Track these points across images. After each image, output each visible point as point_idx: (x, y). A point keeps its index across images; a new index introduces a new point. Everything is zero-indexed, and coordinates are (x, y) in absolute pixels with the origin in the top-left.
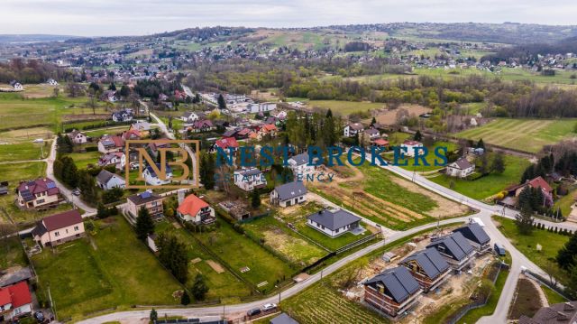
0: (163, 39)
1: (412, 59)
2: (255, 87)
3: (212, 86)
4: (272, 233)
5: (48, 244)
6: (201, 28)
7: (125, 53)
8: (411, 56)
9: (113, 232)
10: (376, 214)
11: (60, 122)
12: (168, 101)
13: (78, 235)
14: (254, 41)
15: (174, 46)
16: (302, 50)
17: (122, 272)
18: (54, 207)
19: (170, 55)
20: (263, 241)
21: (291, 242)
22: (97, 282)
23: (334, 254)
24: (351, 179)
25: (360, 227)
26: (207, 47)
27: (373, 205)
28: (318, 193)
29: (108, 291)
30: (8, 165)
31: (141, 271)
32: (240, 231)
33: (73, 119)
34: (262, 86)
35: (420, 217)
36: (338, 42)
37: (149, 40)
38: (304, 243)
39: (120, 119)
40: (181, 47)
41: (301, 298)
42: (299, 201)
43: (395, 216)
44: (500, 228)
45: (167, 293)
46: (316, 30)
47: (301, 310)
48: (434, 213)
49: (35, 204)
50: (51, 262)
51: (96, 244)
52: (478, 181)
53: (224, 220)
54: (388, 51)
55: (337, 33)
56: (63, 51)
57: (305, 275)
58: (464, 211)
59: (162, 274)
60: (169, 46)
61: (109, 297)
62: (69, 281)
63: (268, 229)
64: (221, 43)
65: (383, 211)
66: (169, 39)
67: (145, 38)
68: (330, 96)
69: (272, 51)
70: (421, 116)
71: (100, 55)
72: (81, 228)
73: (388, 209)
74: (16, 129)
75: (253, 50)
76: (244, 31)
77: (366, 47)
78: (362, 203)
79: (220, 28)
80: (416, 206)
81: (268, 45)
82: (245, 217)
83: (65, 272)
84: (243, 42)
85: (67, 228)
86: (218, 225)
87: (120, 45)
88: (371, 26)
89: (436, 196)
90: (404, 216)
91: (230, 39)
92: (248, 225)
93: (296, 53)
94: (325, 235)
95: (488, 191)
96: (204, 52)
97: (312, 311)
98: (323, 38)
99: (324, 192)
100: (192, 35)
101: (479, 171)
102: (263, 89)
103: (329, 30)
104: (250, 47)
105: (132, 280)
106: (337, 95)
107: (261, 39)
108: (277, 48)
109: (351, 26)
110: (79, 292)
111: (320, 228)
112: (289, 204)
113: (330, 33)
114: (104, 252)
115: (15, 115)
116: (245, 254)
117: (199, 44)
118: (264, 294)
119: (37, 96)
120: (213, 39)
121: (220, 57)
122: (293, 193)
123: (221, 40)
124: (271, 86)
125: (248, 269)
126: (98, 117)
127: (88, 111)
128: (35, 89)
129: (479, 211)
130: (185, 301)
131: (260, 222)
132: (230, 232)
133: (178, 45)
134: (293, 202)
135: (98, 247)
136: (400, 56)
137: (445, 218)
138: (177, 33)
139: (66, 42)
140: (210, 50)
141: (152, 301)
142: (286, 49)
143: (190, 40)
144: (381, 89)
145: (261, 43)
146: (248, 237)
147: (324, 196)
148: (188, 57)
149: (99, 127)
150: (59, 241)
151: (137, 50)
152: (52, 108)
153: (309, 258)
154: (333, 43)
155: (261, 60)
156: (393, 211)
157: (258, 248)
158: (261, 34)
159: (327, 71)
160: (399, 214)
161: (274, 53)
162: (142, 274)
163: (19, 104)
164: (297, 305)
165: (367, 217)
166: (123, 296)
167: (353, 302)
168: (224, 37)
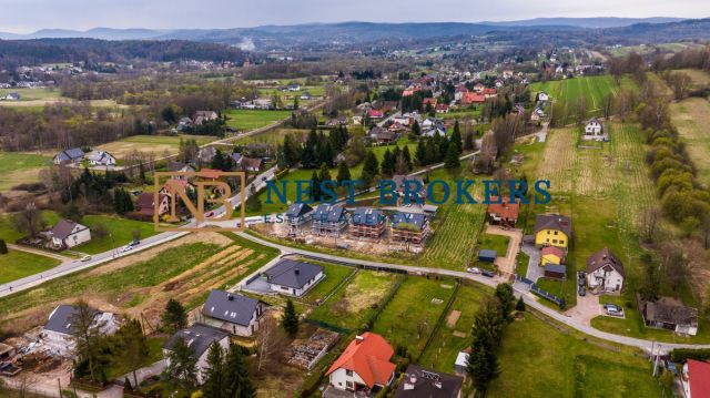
20: (375, 306)
22: (587, 374)
29: (581, 358)
38: (351, 286)
45: (527, 324)
61: (585, 351)
110: (616, 376)
116: (411, 310)
125: (434, 300)
130: (521, 306)
166: (569, 347)
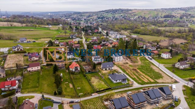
0: (101, 13)
1: (191, 21)
2: (123, 29)
3: (109, 28)
4: (95, 78)
5: (30, 71)
6: (114, 9)
7: (88, 17)
8: (191, 20)
9: (48, 71)
10: (136, 77)
11: (55, 37)
12: (90, 32)
13: (38, 70)
14: (130, 14)
15: (103, 15)
16: (147, 17)
17: (44, 82)
18: (37, 61)
19: (102, 18)
20: (90, 80)
21: (99, 82)
22: (36, 84)
23: (111, 89)
24: (135, 64)
25: (127, 81)
26: (114, 15)
27: (137, 74)
28: (119, 67)
29: (38, 87)
30: (34, 48)
31: (49, 83)
32: (85, 76)
33: (59, 36)
34: (125, 29)
35: (152, 81)
36: (162, 14)
37: (96, 13)
38: (103, 83)
39: (72, 37)
40: (106, 15)
41: (89, 101)
42: (110, 69)
43: (143, 79)
44: (184, 91)
45: (52, 91)
46: (155, 10)
47: (87, 104)
48: (160, 81)
49: (32, 60)
50: (28, 76)
51: (42, 73)
52: (188, 71)
53: (82, 72)
54: (181, 18)
55: (163, 11)
56: (71, 16)
57: (96, 94)
58: (172, 82)
59: (55, 85)
60: (102, 15)
61: (37, 89)
62: (30, 82)
63: (94, 77)
64: (119, 14)
65: (140, 77)
66: (103, 13)
67: (96, 12)
68: (148, 34)
69: (136, 17)
70: (181, 43)
71: (81, 17)
72: (39, 68)
73: (142, 76)
74: (43, 38)
75: (129, 17)
76: (128, 10)
77: (172, 16)
78: (133, 73)
79: (120, 9)
80: (154, 77)
81: (135, 15)
82: (89, 72)
83: (30, 79)
84: (126, 14)
85: (35, 67)
86: (79, 73)
87: (88, 14)
88: (178, 8)
89: (165, 74)
90: (147, 80)
91: (122, 13)
92: (89, 74)
93: (144, 18)
94: (112, 82)
95: (190, 75)
96: (113, 17)
97: (90, 106)
98: (156, 13)
99: (122, 67)
100: (110, 12)
101: (191, 67)
102: (126, 30)
103: (160, 10)
104: (128, 16)
105: (46, 85)
106: (151, 34)
107: (133, 13)
108: (138, 16)
109: (170, 8)
110: (30, 86)
111: (112, 79)
112: (106, 69)
113: (160, 11)
114: (43, 76)
115: (45, 34)
116: (82, 83)
117: (112, 14)
118: (79, 97)
119: (53, 29)
120: (117, 13)
121: (117, 19)
122: (108, 66)
123: (119, 13)
124: (129, 29)
125: (80, 88)
126: (66, 36)
127: (64, 34)
128: (54, 27)
129: (179, 82)
130: (55, 94)
131: (93, 74)
132: (82, 75)
133: (105, 15)
134: (108, 69)
135: (42, 74)
136: (186, 20)
137: (163, 83)
138: (106, 11)
139: (74, 13)
140: (115, 17)
141: (47, 92)
142: (141, 16)
143: (109, 13)
144: (170, 32)
145: (132, 14)
146: (86, 78)
147: (121, 68)
148: (107, 19)
149: (65, 39)
150: (33, 71)
151: (92, 16)
152: (55, 32)
153: (101, 88)
154: (160, 15)
155: (130, 20)
156: (144, 77)
157: (87, 82)
158: (134, 11)
159: (153, 25)
160: (145, 79)
161: (136, 18)
162: (49, 84)
163: (48, 31)
164: (87, 102)
165: (132, 78)
166: (40, 89)
167: (105, 106)
168: (121, 12)
